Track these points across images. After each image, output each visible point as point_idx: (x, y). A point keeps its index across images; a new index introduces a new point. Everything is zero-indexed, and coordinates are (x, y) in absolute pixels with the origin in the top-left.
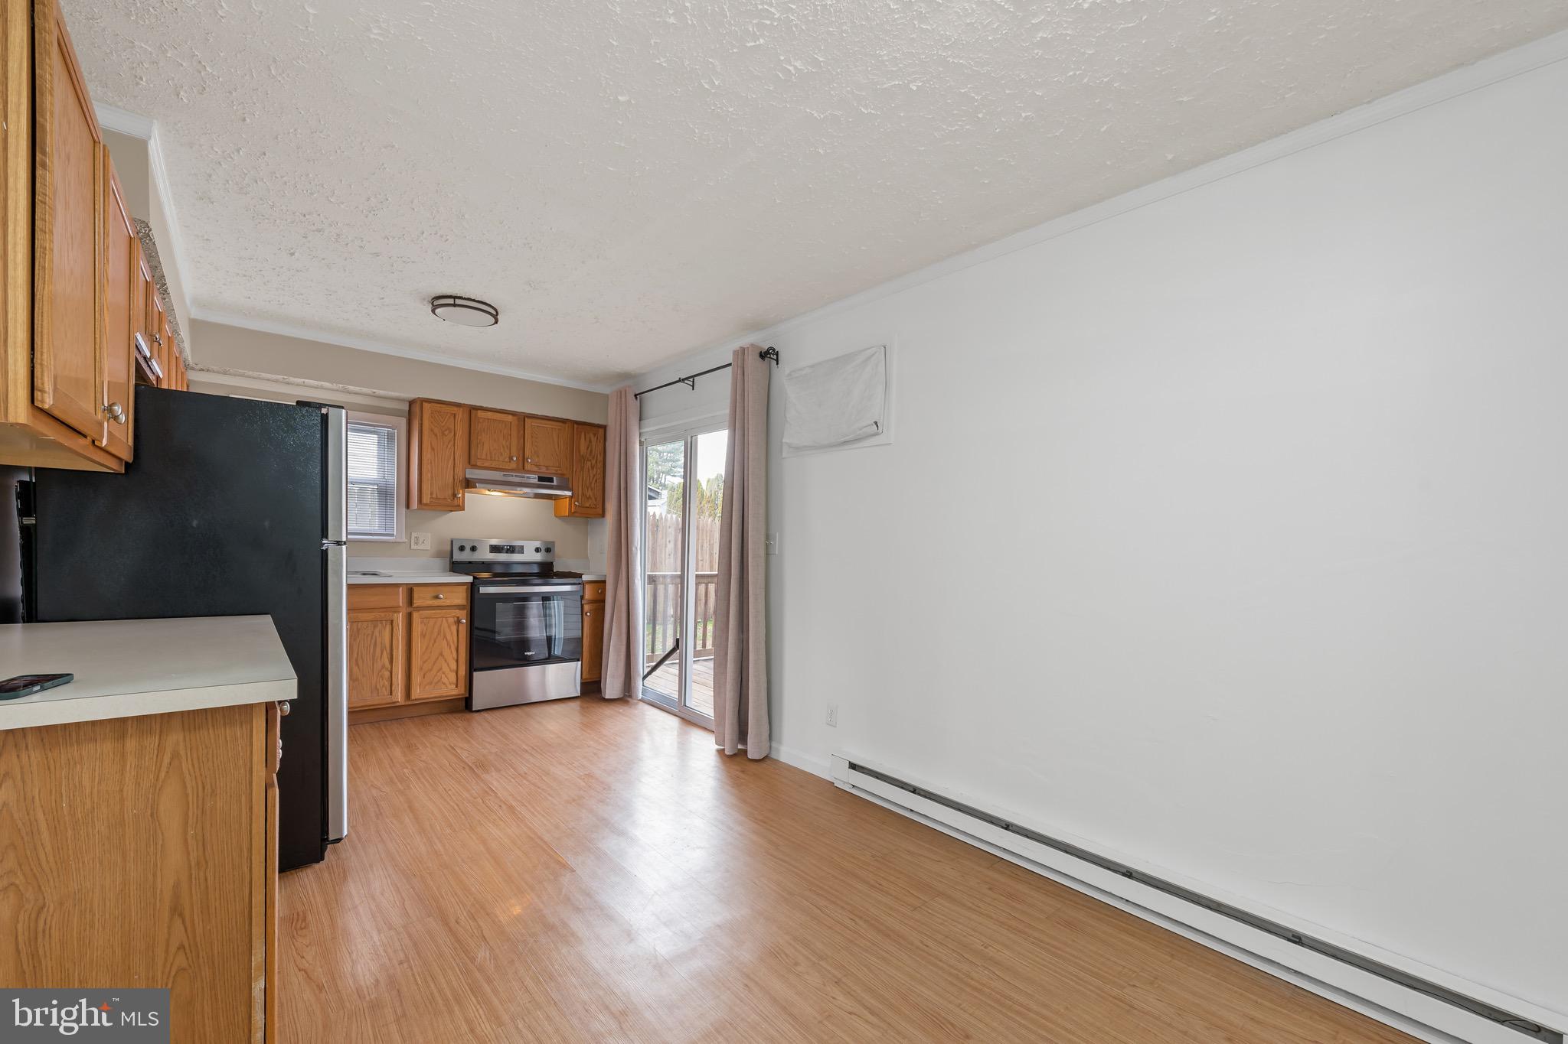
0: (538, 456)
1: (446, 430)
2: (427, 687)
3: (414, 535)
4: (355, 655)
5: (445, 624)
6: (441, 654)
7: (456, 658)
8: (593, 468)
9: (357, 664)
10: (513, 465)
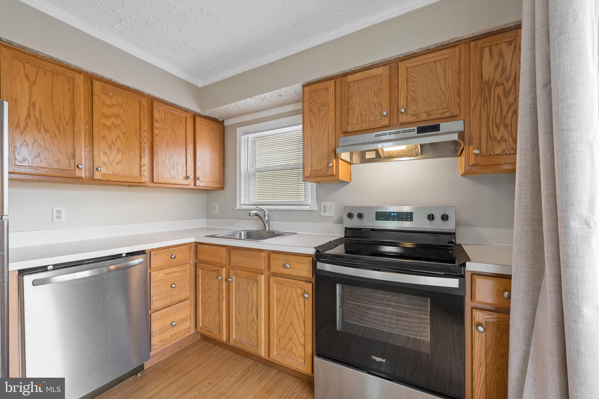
0: (416, 103)
1: (322, 106)
2: (282, 352)
3: (323, 204)
4: (238, 304)
5: (294, 294)
6: (292, 324)
7: (304, 332)
8: (507, 94)
9: (239, 312)
10: (385, 122)
